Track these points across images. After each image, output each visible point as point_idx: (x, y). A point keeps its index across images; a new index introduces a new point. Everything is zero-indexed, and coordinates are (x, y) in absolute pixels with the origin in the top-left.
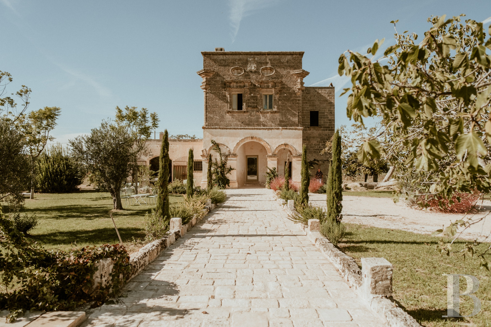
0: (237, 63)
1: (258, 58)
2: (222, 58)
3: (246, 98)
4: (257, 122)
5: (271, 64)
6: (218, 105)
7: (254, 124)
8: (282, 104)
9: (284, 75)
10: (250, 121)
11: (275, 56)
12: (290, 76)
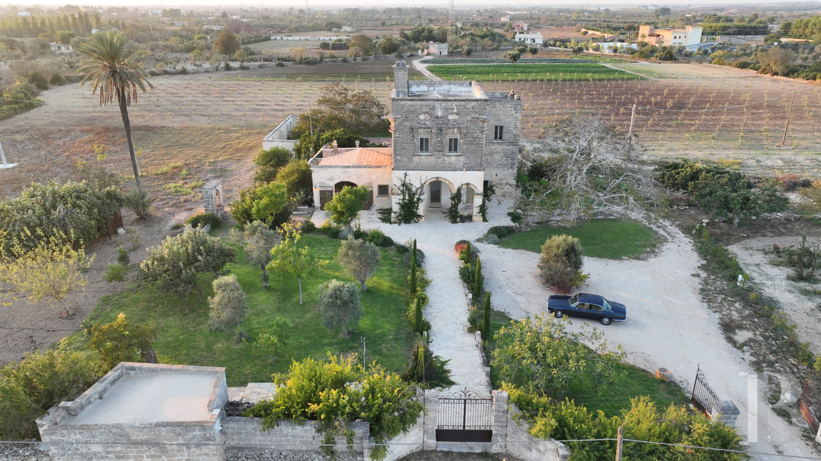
0: (424, 108)
1: (444, 104)
2: (410, 104)
3: (433, 143)
4: (443, 164)
5: (457, 109)
6: (406, 148)
7: (439, 166)
8: (467, 147)
9: (469, 120)
10: (436, 163)
11: (461, 102)
12: (475, 121)
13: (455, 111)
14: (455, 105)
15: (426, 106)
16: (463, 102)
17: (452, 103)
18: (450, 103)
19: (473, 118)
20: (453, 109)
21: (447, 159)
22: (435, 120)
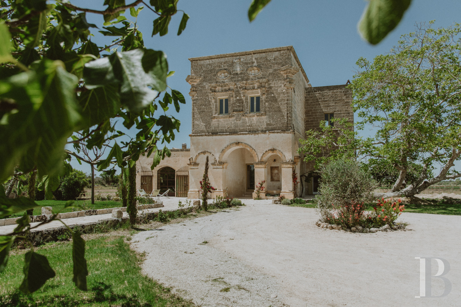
0: (222, 66)
1: (243, 58)
2: (209, 63)
3: (231, 102)
4: (243, 126)
5: (257, 63)
6: (204, 111)
7: (239, 129)
8: (269, 105)
9: (271, 73)
10: (236, 126)
11: (261, 54)
12: (278, 74)
13: (255, 64)
14: (255, 59)
15: (225, 63)
16: (264, 54)
17: (252, 57)
18: (250, 56)
19: (275, 70)
20: (253, 63)
21: (247, 121)
22: (233, 78)
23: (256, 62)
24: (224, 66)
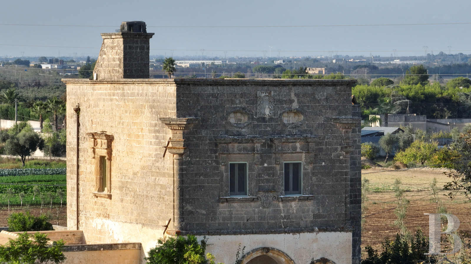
0: (238, 102)
1: (275, 91)
2: (211, 92)
3: (255, 173)
4: (275, 218)
5: (299, 102)
6: (203, 187)
7: (268, 223)
8: (318, 181)
9: (322, 124)
10: (261, 218)
11: (306, 88)
12: (331, 126)
13: (295, 105)
14: (295, 94)
15: (242, 95)
16: (309, 88)
17: (290, 90)
18: (285, 89)
19: (328, 119)
21: (282, 208)
22: (258, 126)
23: (296, 100)
24: (240, 103)
